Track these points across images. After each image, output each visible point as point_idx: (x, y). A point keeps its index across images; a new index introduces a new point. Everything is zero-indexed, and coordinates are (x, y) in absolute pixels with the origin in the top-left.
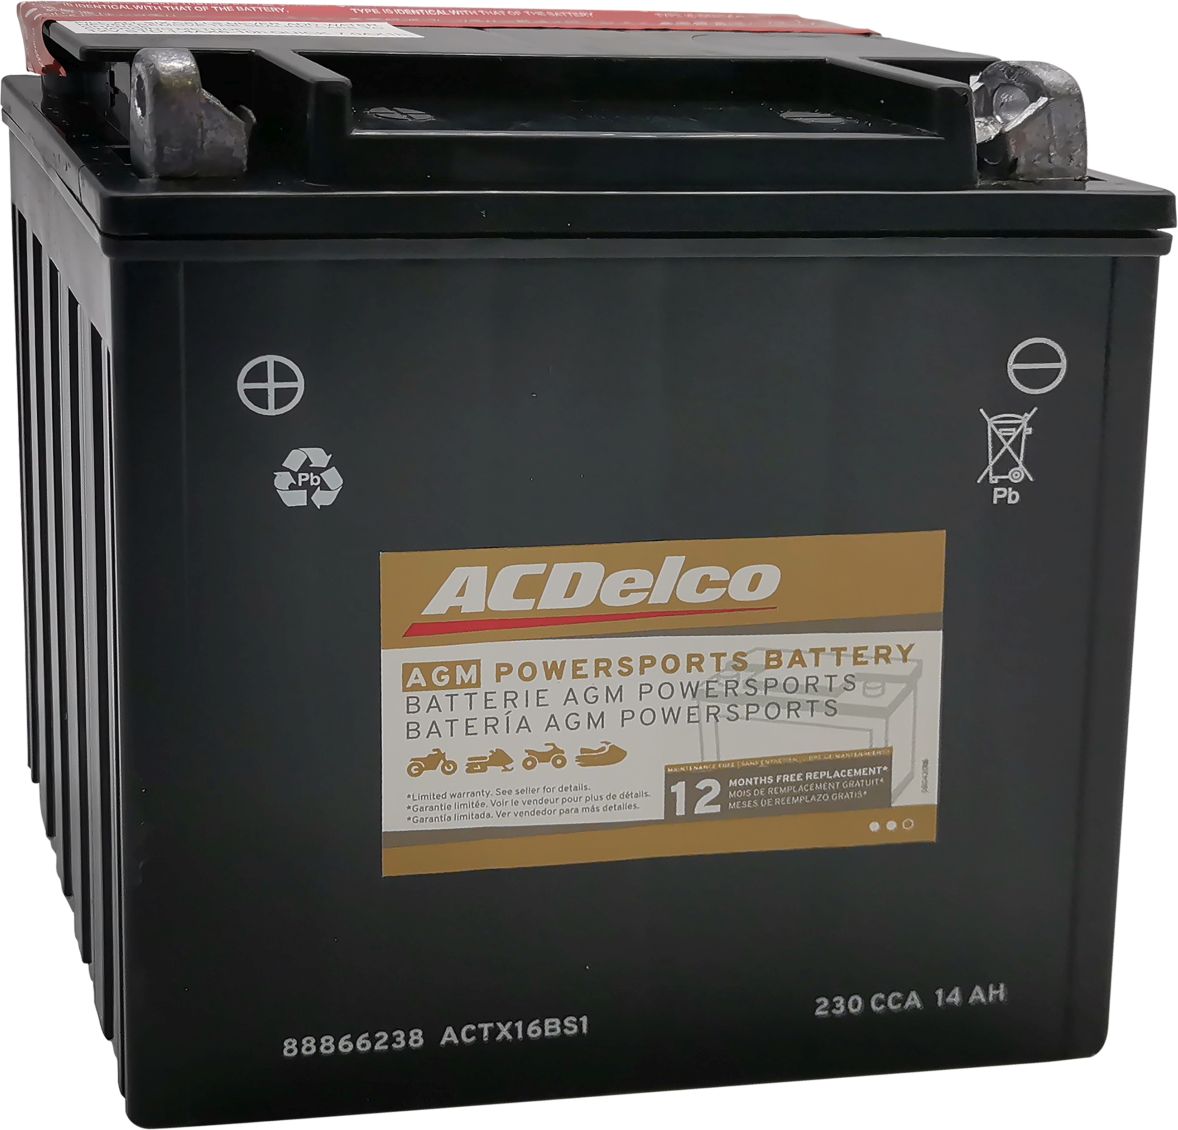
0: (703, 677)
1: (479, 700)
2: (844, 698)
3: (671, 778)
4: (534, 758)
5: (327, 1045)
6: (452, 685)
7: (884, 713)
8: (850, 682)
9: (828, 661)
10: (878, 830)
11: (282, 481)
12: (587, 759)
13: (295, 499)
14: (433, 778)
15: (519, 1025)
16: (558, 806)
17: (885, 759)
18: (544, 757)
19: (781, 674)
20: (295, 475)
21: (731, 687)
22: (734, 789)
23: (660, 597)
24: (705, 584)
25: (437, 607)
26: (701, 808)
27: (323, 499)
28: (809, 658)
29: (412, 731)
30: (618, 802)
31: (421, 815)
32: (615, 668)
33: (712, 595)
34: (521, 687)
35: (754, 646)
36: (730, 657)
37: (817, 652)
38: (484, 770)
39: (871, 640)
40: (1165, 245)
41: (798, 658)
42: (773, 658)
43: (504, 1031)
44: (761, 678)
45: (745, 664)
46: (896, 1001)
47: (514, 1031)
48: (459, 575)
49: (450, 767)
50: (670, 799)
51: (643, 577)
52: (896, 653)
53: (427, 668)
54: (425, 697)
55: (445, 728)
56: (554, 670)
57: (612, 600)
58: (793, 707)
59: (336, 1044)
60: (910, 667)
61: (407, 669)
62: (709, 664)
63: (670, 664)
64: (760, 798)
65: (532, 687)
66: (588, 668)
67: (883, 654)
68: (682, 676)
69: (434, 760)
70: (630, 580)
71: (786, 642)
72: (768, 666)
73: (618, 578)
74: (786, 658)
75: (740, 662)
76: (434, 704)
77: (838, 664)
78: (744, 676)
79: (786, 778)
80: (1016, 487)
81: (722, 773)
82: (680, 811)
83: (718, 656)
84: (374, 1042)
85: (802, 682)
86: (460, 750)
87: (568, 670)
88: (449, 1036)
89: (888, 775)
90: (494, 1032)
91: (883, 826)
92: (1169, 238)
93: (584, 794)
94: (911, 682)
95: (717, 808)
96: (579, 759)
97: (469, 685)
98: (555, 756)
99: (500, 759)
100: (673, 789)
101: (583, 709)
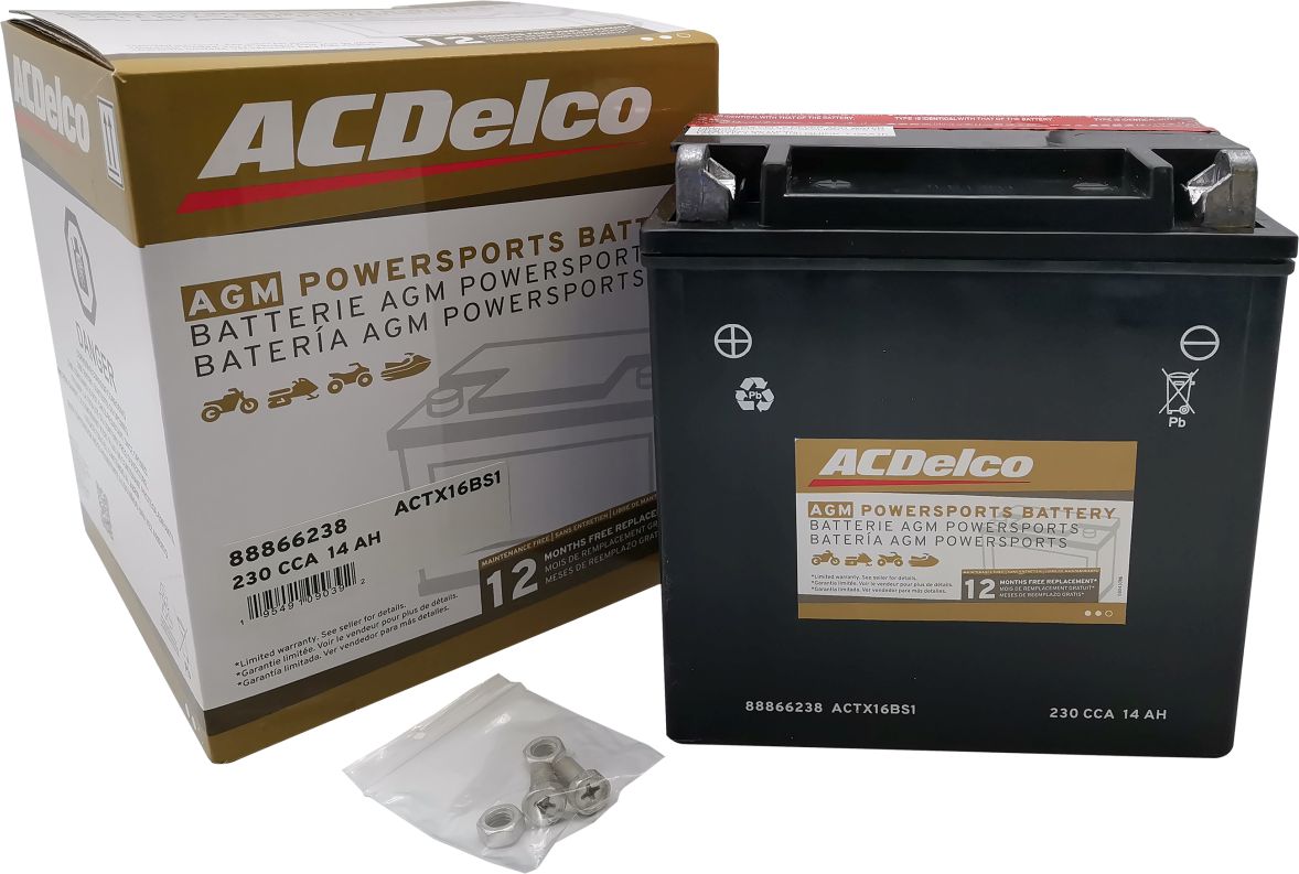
0: (985, 521)
1: (852, 525)
2: (1070, 538)
3: (965, 577)
4: (884, 560)
5: (770, 706)
6: (836, 515)
7: (1096, 548)
8: (1074, 528)
9: (1061, 515)
10: (1089, 615)
11: (740, 395)
12: (916, 562)
13: (747, 406)
14: (826, 566)
15: (876, 706)
16: (898, 588)
17: (1096, 575)
18: (890, 560)
19: (1032, 521)
20: (747, 393)
21: (1001, 527)
22: (1002, 586)
23: (960, 472)
24: (987, 466)
25: (828, 470)
26: (983, 595)
27: (763, 407)
28: (1050, 513)
29: (815, 539)
30: (934, 588)
31: (819, 586)
32: (932, 512)
33: (991, 473)
34: (877, 519)
35: (1017, 504)
36: (1001, 510)
37: (1055, 509)
38: (855, 564)
39: (1089, 504)
40: (1290, 268)
41: (1043, 512)
42: (1028, 512)
43: (868, 709)
44: (1020, 523)
45: (1010, 515)
46: (1098, 714)
47: (872, 709)
48: (840, 454)
49: (836, 561)
50: (965, 589)
51: (949, 460)
52: (1104, 513)
53: (822, 505)
54: (821, 521)
55: (833, 539)
56: (896, 511)
57: (931, 472)
58: (1040, 541)
59: (774, 706)
60: (1111, 522)
61: (811, 505)
62: (989, 513)
63: (966, 511)
64: (1018, 592)
65: (883, 519)
66: (916, 511)
67: (1095, 513)
68: (972, 519)
69: (826, 557)
70: (942, 462)
71: (1037, 503)
72: (1024, 516)
73: (935, 459)
74: (1036, 512)
75: (1007, 513)
76: (826, 526)
77: (1068, 517)
78: (1010, 520)
79: (1035, 582)
80: (1183, 417)
81: (996, 576)
82: (971, 596)
83: (994, 509)
84: (795, 707)
85: (1046, 527)
86: (841, 552)
87: (904, 511)
88: (836, 708)
89: (1097, 584)
90: (862, 708)
91: (1093, 613)
92: (1293, 264)
93: (913, 582)
94: (1113, 530)
95: (993, 596)
96: (910, 562)
97: (847, 516)
98: (896, 560)
99: (864, 559)
100: (967, 583)
101: (913, 534)
